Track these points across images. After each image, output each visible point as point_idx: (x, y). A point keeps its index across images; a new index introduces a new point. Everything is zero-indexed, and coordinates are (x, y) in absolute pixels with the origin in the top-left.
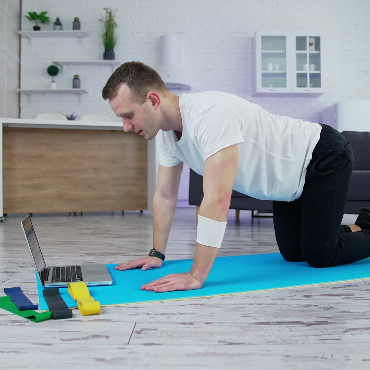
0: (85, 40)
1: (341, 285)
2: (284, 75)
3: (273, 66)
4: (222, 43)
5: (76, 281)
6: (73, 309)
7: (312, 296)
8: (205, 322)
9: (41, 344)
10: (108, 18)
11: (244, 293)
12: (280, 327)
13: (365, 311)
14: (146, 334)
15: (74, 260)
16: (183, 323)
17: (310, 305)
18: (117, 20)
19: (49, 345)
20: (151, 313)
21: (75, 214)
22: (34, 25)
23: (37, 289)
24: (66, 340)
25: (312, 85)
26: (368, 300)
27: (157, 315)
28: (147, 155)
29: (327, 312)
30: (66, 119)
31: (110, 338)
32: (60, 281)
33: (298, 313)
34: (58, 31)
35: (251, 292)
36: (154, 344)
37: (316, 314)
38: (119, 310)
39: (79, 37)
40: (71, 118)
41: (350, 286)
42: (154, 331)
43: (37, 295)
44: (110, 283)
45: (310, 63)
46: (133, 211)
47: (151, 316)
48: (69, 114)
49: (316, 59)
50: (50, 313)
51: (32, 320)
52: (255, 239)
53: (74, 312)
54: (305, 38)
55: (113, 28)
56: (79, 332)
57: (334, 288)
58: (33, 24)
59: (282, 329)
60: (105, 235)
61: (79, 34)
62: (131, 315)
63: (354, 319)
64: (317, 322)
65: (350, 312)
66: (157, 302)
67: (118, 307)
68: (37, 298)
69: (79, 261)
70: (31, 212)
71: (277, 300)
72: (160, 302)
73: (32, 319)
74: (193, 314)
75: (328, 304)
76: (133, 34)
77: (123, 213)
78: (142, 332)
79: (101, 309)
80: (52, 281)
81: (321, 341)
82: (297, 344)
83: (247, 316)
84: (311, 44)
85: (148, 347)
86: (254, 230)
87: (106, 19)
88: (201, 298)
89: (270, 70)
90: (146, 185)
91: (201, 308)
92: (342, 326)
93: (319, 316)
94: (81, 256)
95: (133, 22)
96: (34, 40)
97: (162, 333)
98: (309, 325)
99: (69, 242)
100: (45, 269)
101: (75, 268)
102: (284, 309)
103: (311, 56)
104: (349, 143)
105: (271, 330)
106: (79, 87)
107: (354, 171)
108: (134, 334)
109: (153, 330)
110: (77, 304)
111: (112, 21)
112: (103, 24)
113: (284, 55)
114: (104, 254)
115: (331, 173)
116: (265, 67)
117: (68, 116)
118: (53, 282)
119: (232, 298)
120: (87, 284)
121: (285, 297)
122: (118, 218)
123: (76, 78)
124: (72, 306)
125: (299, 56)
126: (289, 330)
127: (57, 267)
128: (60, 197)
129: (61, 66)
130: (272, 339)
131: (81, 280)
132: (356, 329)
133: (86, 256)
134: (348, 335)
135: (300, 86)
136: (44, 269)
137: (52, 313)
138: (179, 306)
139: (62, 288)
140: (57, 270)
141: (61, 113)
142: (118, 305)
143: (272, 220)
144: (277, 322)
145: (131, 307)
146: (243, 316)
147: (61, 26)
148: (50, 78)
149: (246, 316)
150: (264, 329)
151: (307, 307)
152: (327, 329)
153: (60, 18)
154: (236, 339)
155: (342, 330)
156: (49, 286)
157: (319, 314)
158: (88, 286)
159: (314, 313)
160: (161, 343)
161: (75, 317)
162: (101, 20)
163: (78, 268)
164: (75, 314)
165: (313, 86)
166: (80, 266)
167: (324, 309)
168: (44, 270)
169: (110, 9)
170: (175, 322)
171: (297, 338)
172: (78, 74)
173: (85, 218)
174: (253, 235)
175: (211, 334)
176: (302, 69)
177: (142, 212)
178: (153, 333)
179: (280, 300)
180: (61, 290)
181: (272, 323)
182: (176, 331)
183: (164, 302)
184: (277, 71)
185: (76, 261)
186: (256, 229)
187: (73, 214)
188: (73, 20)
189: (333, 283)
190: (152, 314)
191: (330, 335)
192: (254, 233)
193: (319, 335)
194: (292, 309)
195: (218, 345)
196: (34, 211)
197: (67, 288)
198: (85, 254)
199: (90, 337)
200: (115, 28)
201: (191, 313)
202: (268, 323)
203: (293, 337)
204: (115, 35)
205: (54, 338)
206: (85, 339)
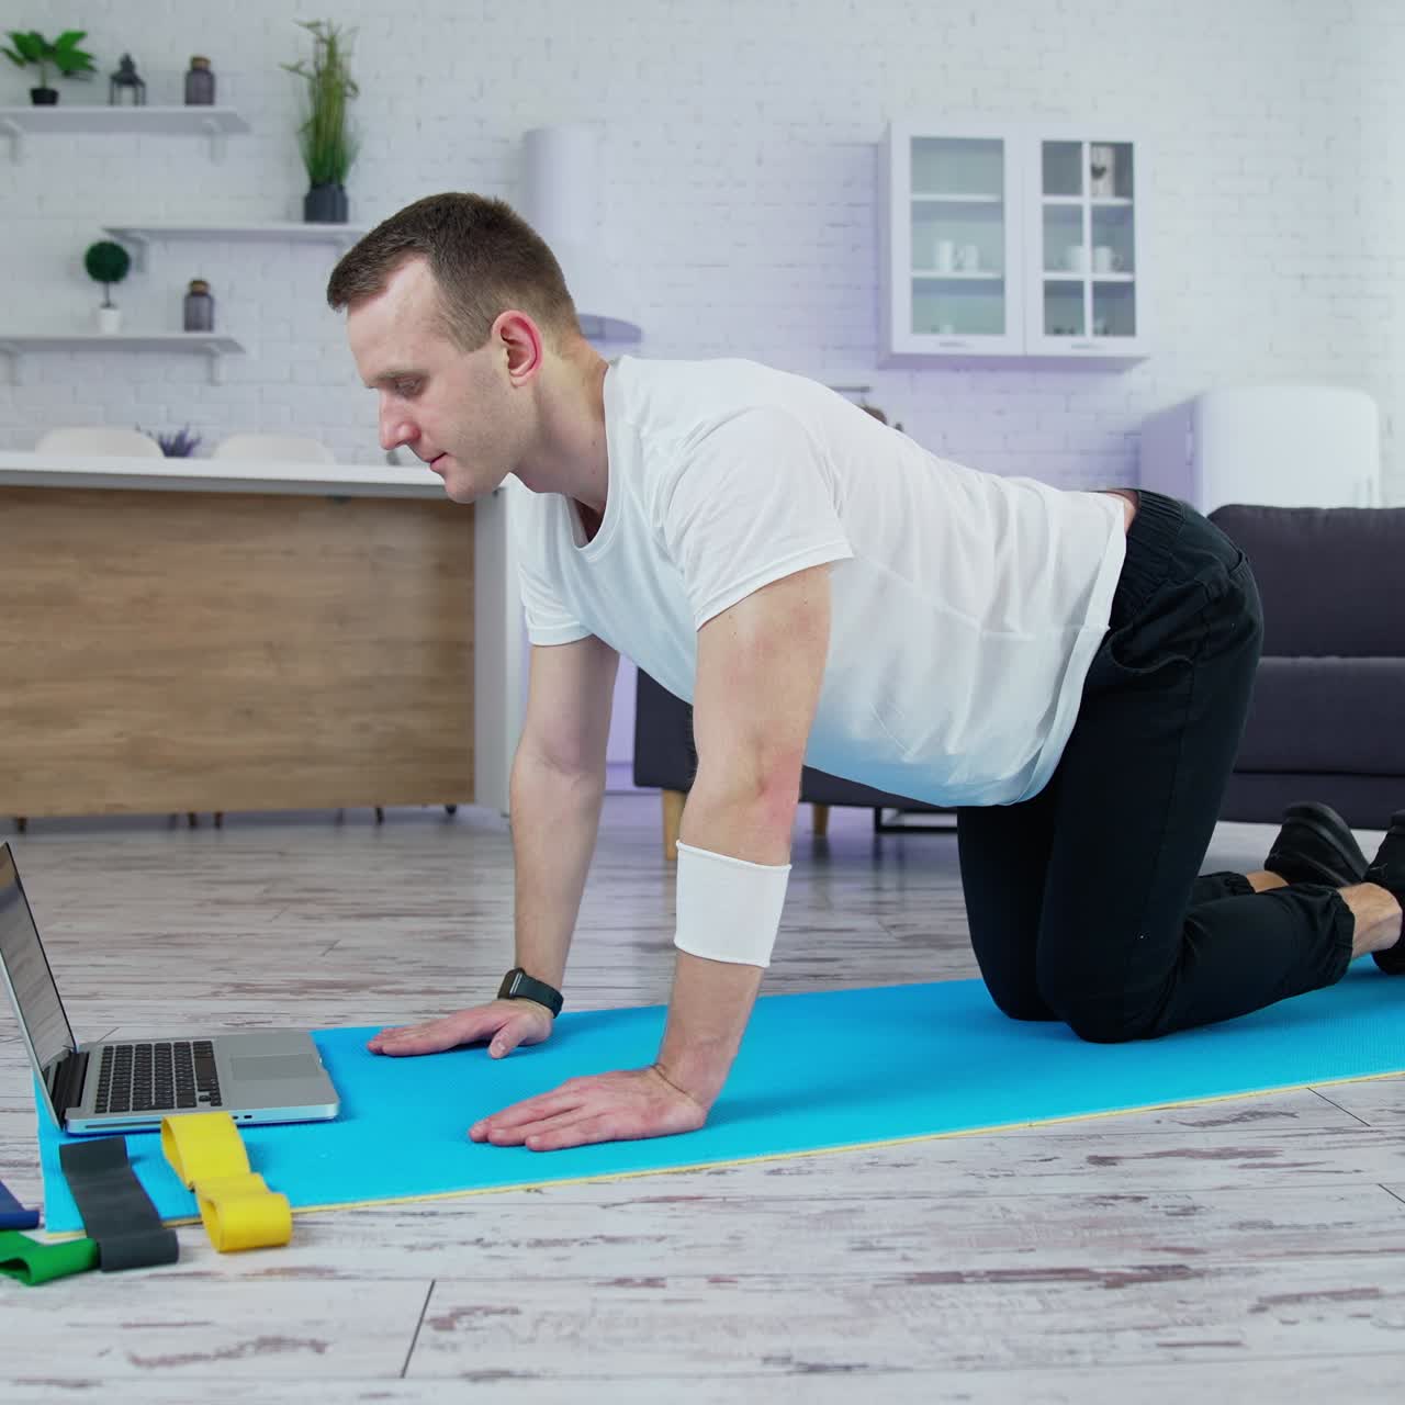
0: (235, 144)
1: (1229, 1114)
2: (997, 287)
3: (956, 253)
4: (760, 162)
5: (195, 1106)
6: (179, 1226)
7: (1123, 1158)
8: (707, 1276)
9: (50, 1382)
10: (323, 62)
11: (858, 1149)
12: (1002, 1294)
13: (1329, 1222)
14: (475, 1329)
15: (185, 1015)
16: (622, 1282)
17: (1116, 1198)
18: (356, 68)
19: (82, 1385)
20: (491, 1240)
21: (193, 821)
22: (35, 83)
23: (37, 1140)
24: (151, 1364)
25: (1100, 325)
26: (1336, 1175)
27: (515, 1245)
28: (471, 590)
29: (1181, 1228)
30: (159, 451)
31: (329, 1349)
32: (131, 1106)
33: (1071, 1233)
34: (126, 110)
35: (884, 1143)
36: (507, 1374)
37: (1140, 1236)
38: (367, 1229)
39: (209, 132)
40: (177, 448)
41: (1262, 1115)
42: (506, 1319)
43: (37, 1165)
44: (330, 1111)
45: (1096, 243)
46: (417, 809)
47: (494, 1251)
48: (171, 432)
49: (1116, 228)
50: (89, 1245)
51: (15, 1277)
52: (888, 920)
53: (185, 1237)
54: (1073, 148)
55: (342, 97)
56: (205, 1324)
57: (1203, 1124)
58: (29, 79)
59: (1011, 1304)
60: (311, 909)
61: (211, 122)
62: (412, 1248)
63: (1289, 1254)
64: (1145, 1271)
65: (1270, 1226)
66: (516, 1191)
67: (360, 1213)
68: (38, 1178)
69: (207, 1018)
70: (21, 814)
71: (982, 1177)
72: (529, 1190)
73: (16, 1273)
74: (660, 1239)
75: (1184, 1193)
76: (419, 125)
77: (380, 817)
78: (457, 1325)
79: (294, 1223)
80: (98, 1106)
81: (1166, 1350)
82: (1073, 1365)
83: (872, 1249)
84: (1097, 173)
85: (483, 1388)
86: (886, 885)
87: (316, 64)
88: (688, 1171)
89: (945, 268)
90: (470, 707)
91: (692, 1217)
92: (1242, 1284)
93: (1153, 1244)
94: (215, 994)
95: (420, 80)
96: (31, 142)
97: (537, 1323)
98: (1117, 1281)
99: (166, 936)
100: (70, 1053)
101: (192, 1047)
102: (1017, 1217)
103: (1100, 215)
104: (1244, 559)
105: (969, 1305)
106: (210, 327)
107: (1262, 660)
108: (426, 1330)
109: (503, 1312)
110: (195, 1205)
111: (338, 72)
112: (304, 83)
113: (996, 211)
114: (304, 989)
115: (1175, 662)
116: (922, 256)
117: (165, 440)
118: (100, 1109)
119: (810, 1173)
120: (236, 1118)
121: (1017, 1163)
122: (359, 835)
123: (198, 291)
124: (178, 1213)
125: (1052, 217)
126: (1040, 1307)
127: (118, 1048)
128: (136, 756)
129: (140, 243)
130: (973, 1344)
131: (215, 1100)
132: (1298, 1298)
133: (235, 995)
134: (1269, 1323)
135: (1058, 331)
136: (67, 1056)
137: (98, 1244)
138: (605, 1207)
139: (138, 1137)
140: (118, 1056)
141: (138, 429)
142: (360, 1206)
143: (953, 841)
144: (989, 1273)
145: (414, 1214)
146: (856, 1245)
147: (140, 89)
148: (96, 291)
149: (866, 1247)
150: (939, 1303)
151: (1105, 1205)
152: (1186, 1299)
153: (136, 59)
154: (835, 1348)
155: (1247, 1303)
156: (88, 1127)
157: (1151, 1235)
158: (240, 1126)
159: (1131, 1230)
160: (535, 1368)
161: (190, 1260)
162: (296, 69)
163: (204, 1049)
164: (187, 1248)
165: (1106, 332)
166: (210, 1043)
167: (1169, 1214)
168: (67, 1060)
169: (329, 26)
170: (587, 1278)
171: (1074, 1340)
172: (205, 277)
173: (233, 837)
174: (880, 903)
175: (733, 1327)
176: (1063, 265)
177: (451, 810)
178: (502, 1326)
179: (996, 1177)
180: (134, 1145)
181: (972, 1274)
182: (593, 1313)
183: (544, 1191)
184: (972, 273)
185: (195, 1019)
186: (889, 880)
187: (186, 821)
188: (186, 66)
189: (1196, 1102)
190: (496, 1244)
191: (1200, 1324)
192: (888, 897)
193: (1155, 1328)
194: (1046, 1216)
195: (762, 1375)
196: (32, 808)
197: (156, 1136)
198: (232, 989)
199: (250, 1349)
200: (348, 100)
201: (648, 1238)
202: (956, 1278)
203: (1056, 1338)
204: (350, 127)
205: (101, 1354)
206: (229, 1355)
